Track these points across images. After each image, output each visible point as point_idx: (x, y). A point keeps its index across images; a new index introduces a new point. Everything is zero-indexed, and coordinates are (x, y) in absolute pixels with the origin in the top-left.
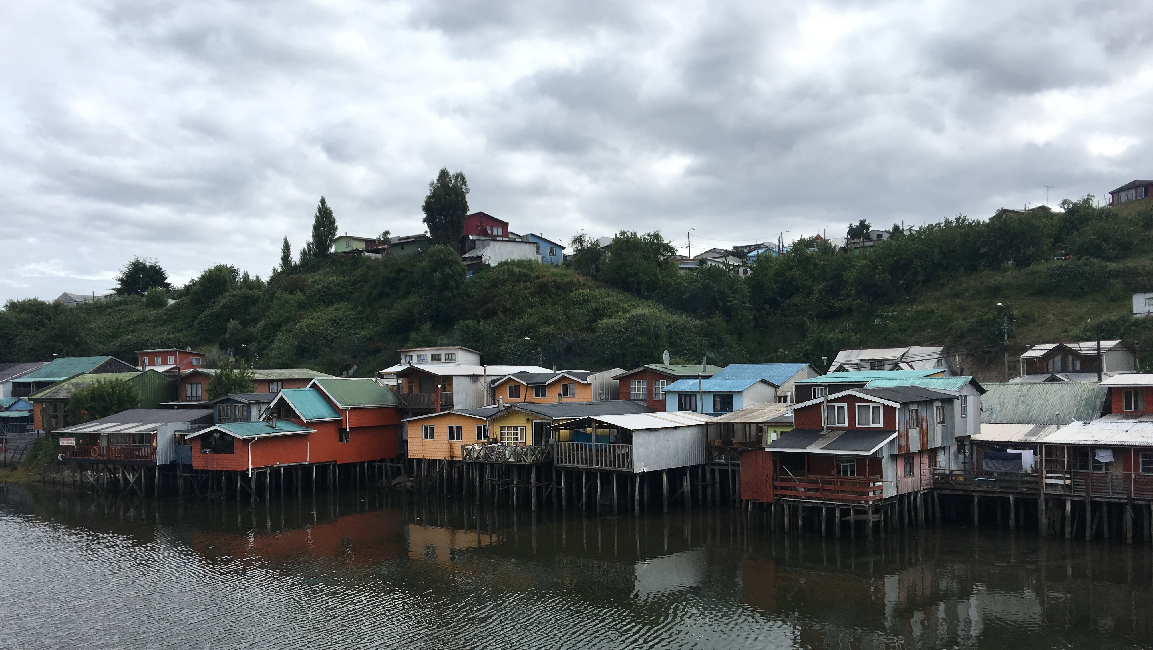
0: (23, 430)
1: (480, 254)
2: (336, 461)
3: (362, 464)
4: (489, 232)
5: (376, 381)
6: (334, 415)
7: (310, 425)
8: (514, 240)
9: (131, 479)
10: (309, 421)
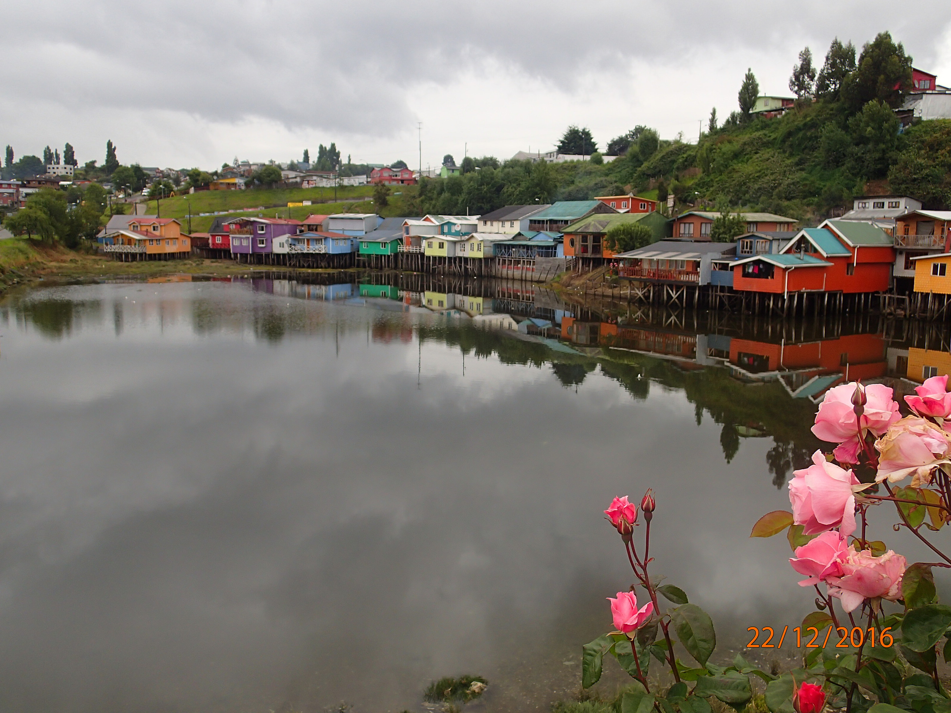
0: (547, 255)
1: (911, 108)
2: (842, 291)
3: (860, 295)
4: (917, 86)
5: (872, 224)
6: (846, 252)
7: (829, 259)
8: (944, 92)
9: (674, 295)
10: (829, 256)
